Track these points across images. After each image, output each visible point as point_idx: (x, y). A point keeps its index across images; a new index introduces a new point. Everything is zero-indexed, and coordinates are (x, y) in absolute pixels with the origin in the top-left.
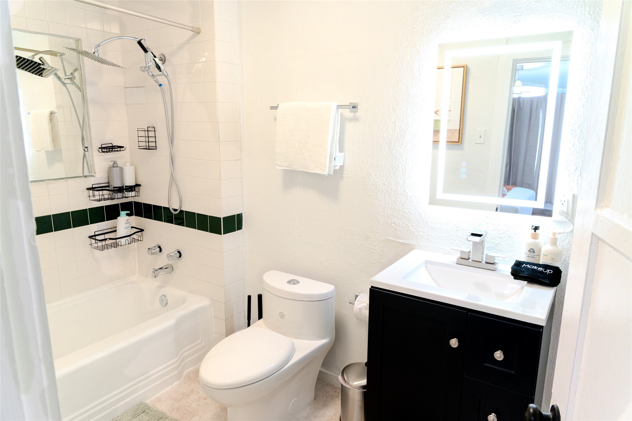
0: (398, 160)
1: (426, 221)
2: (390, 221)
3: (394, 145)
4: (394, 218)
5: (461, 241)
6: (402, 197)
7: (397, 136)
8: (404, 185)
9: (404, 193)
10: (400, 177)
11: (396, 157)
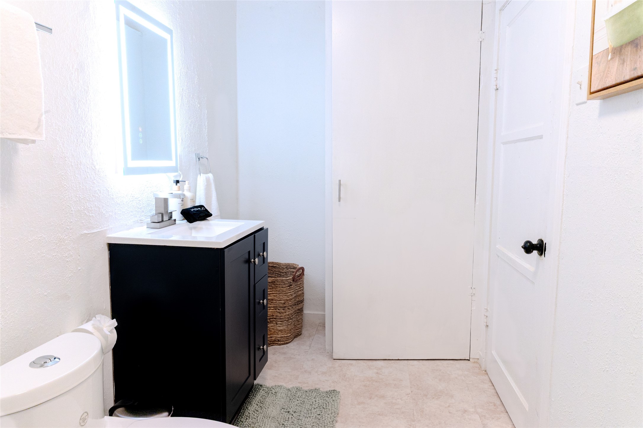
0: (84, 123)
1: (112, 198)
2: (83, 208)
3: (79, 102)
4: (86, 203)
6: (91, 172)
7: (81, 90)
8: (91, 155)
9: (92, 166)
10: (88, 146)
11: (82, 118)
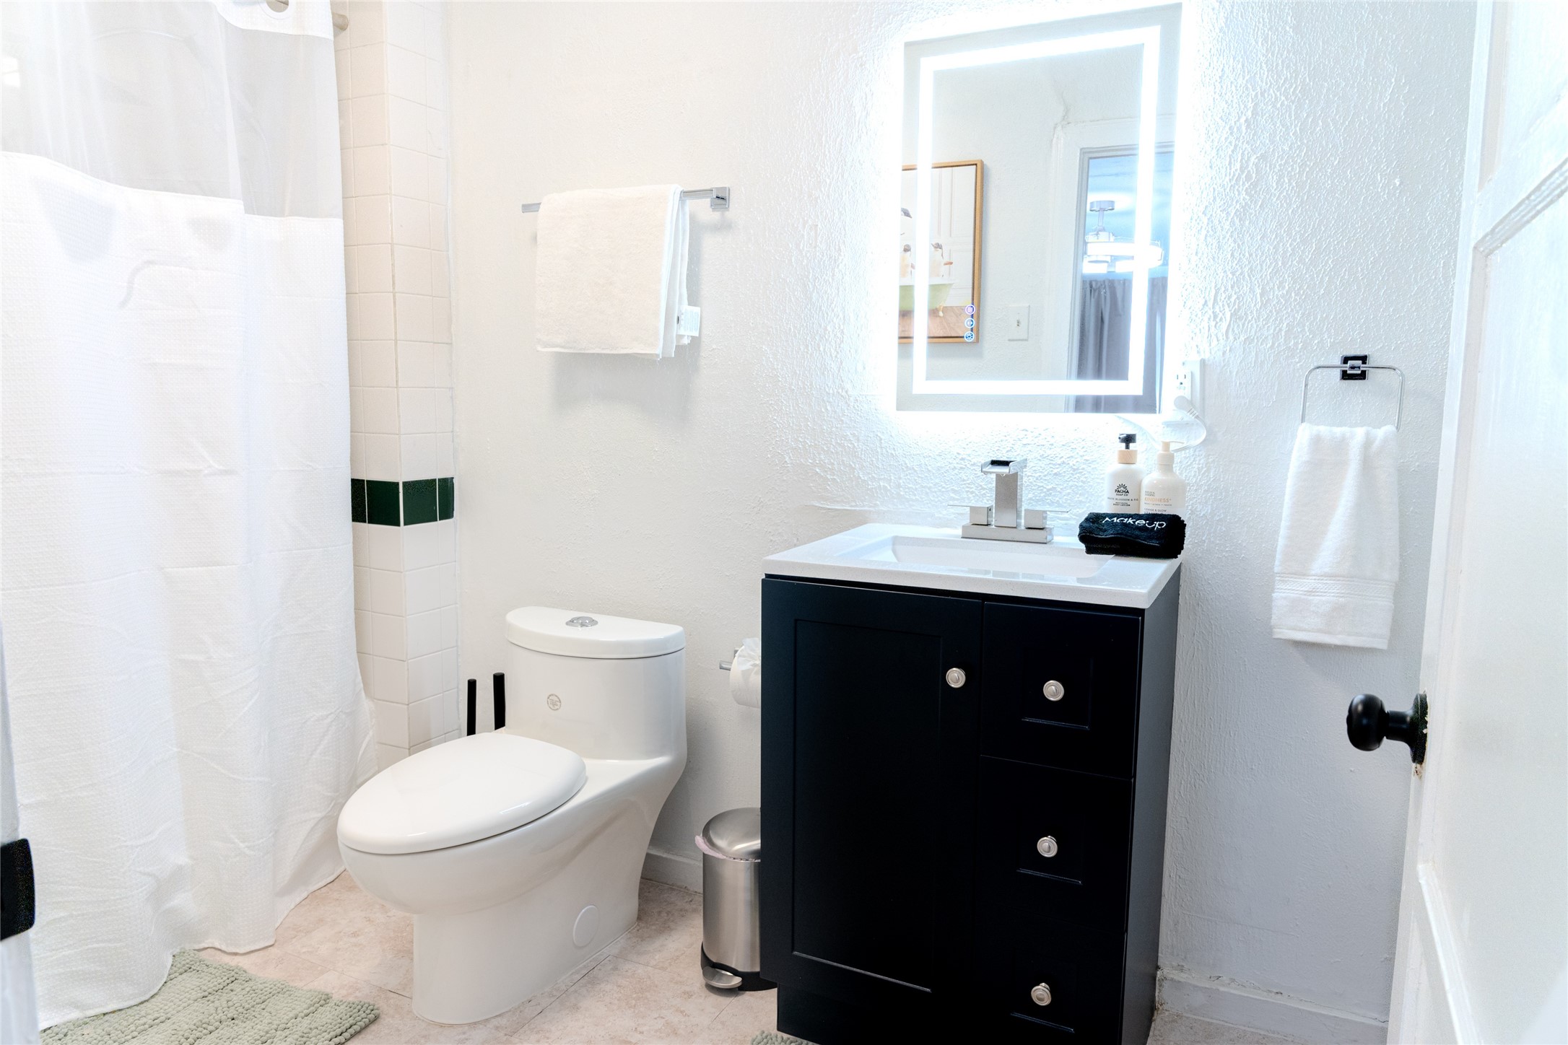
0: (825, 315)
1: (892, 454)
2: (810, 461)
3: (815, 281)
4: (819, 454)
5: (972, 493)
6: (836, 401)
7: (821, 259)
8: (839, 371)
9: (840, 391)
10: (831, 355)
11: (820, 308)
